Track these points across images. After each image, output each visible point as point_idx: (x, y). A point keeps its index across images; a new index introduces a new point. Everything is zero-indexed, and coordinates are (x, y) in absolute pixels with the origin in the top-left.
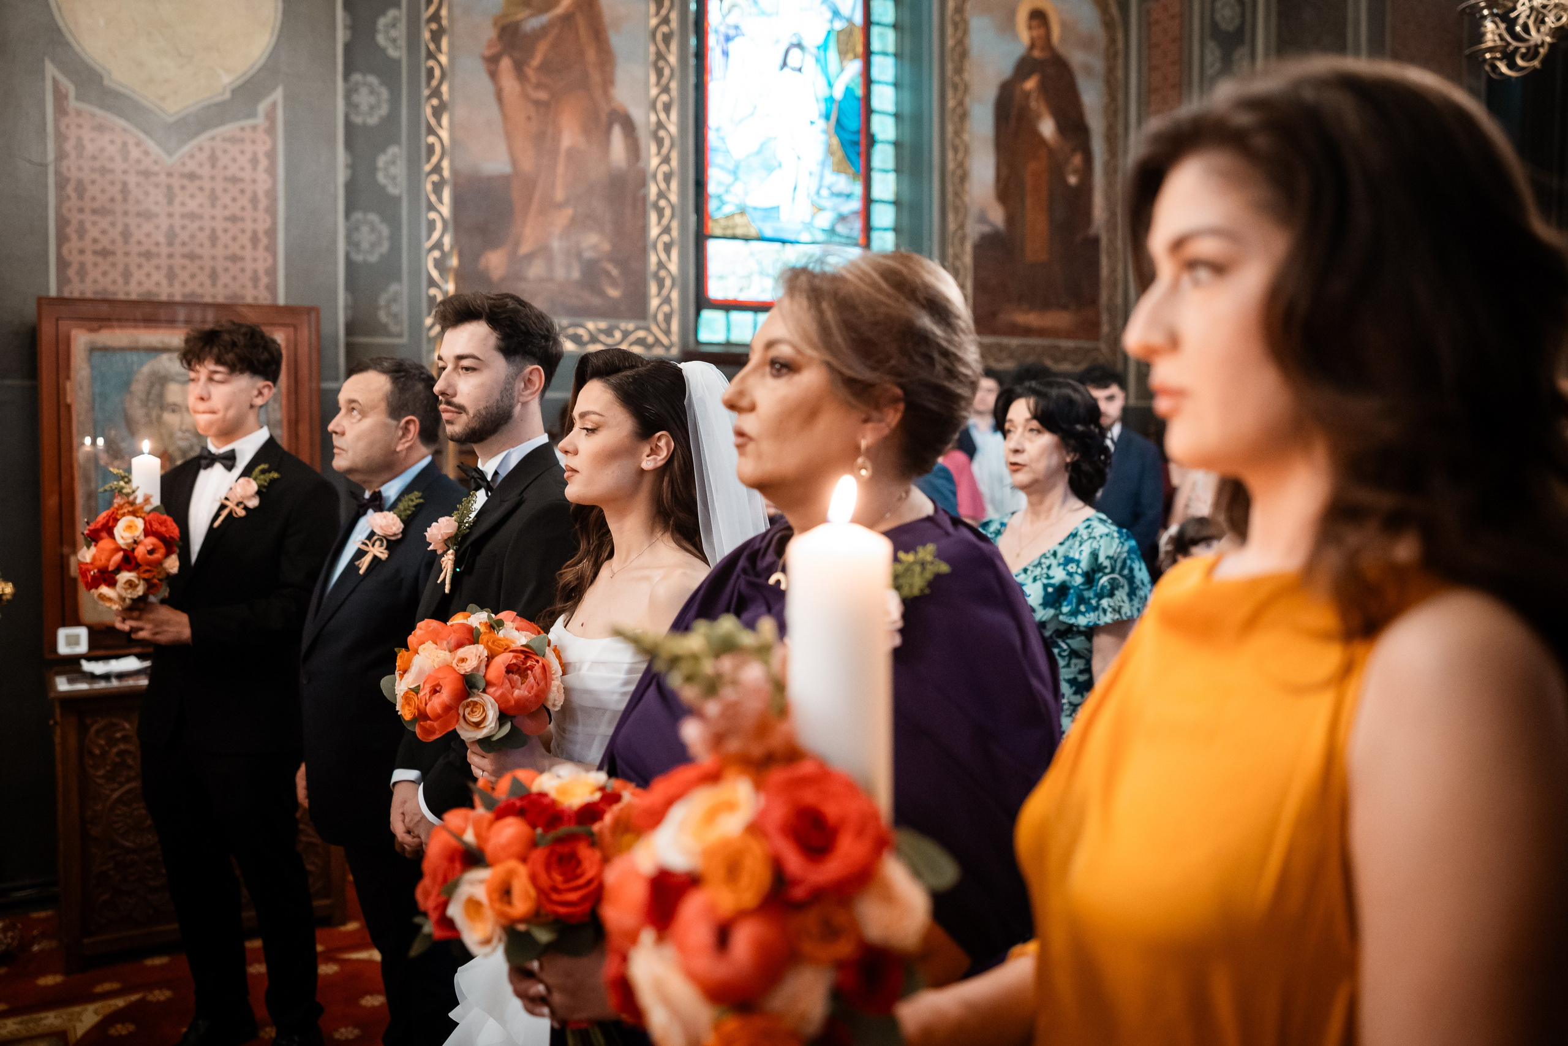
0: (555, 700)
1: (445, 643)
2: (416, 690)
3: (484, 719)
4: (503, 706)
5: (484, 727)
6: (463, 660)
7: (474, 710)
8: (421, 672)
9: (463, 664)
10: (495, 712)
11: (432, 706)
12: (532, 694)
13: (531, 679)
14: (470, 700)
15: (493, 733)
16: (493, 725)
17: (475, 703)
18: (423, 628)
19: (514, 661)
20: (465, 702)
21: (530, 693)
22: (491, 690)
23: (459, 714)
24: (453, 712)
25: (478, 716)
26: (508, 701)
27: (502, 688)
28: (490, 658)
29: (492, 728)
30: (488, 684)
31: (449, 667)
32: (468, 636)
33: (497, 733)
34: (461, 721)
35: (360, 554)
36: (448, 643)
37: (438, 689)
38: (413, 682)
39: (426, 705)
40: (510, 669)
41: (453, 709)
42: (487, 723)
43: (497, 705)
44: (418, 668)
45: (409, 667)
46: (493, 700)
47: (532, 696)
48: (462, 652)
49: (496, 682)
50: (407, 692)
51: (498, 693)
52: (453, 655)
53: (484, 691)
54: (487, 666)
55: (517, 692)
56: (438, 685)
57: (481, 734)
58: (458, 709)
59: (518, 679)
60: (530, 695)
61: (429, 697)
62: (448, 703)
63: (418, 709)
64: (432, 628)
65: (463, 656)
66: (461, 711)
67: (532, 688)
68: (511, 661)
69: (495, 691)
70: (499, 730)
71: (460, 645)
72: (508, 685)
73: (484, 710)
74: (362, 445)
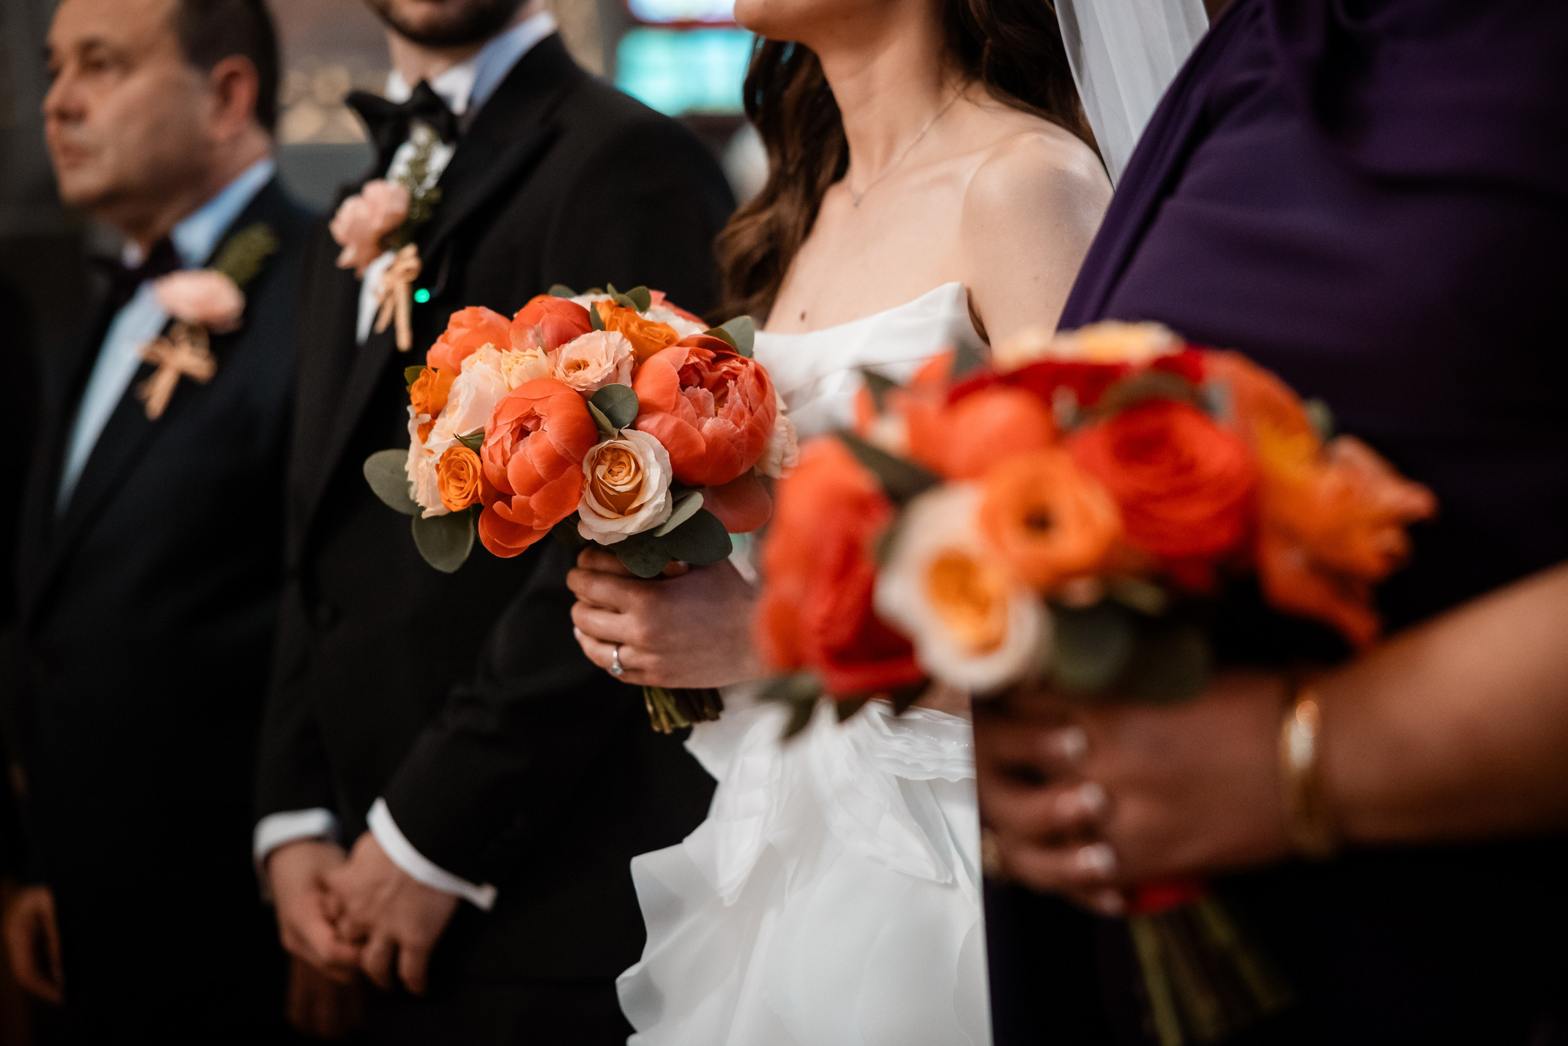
0: (785, 455)
1: (530, 335)
2: (474, 442)
3: (638, 489)
4: (680, 455)
5: (641, 506)
6: (579, 366)
7: (615, 469)
8: (478, 404)
9: (579, 373)
10: (664, 472)
11: (522, 461)
12: (743, 427)
13: (735, 396)
14: (605, 444)
15: (662, 520)
16: (661, 499)
17: (618, 453)
18: (464, 323)
19: (694, 360)
20: (595, 449)
21: (737, 424)
22: (650, 422)
23: (584, 477)
24: (571, 470)
25: (627, 479)
26: (691, 444)
27: (677, 416)
28: (640, 359)
29: (658, 506)
30: (645, 409)
31: (550, 380)
32: (578, 320)
33: (669, 519)
34: (589, 495)
35: (146, 371)
36: (537, 335)
37: (530, 425)
38: (465, 425)
39: (505, 464)
40: (688, 376)
41: (570, 465)
42: (647, 495)
43: (667, 454)
44: (473, 394)
45: (445, 402)
46: (658, 443)
47: (742, 433)
48: (571, 351)
49: (660, 402)
50: (450, 451)
51: (671, 424)
52: (553, 358)
53: (634, 426)
54: (634, 375)
55: (709, 425)
56: (531, 416)
57: (632, 525)
58: (580, 464)
59: (706, 398)
60: (738, 430)
61: (512, 444)
62: (559, 451)
63: (484, 479)
64: (484, 322)
65: (577, 357)
66: (587, 470)
67: (742, 416)
68: (687, 360)
69: (662, 422)
70: (673, 513)
71: (563, 338)
72: (690, 409)
73: (638, 468)
74: (134, 133)
